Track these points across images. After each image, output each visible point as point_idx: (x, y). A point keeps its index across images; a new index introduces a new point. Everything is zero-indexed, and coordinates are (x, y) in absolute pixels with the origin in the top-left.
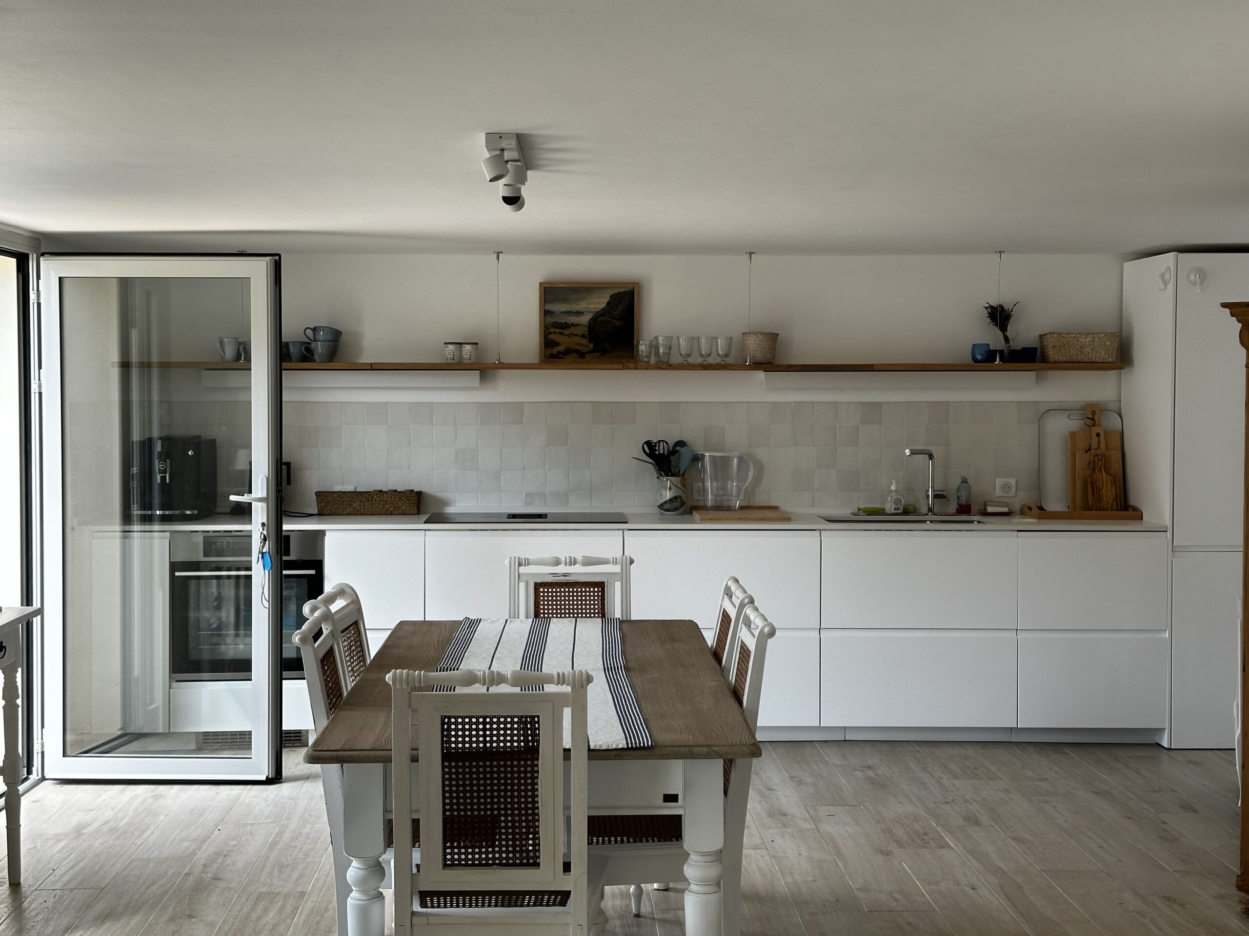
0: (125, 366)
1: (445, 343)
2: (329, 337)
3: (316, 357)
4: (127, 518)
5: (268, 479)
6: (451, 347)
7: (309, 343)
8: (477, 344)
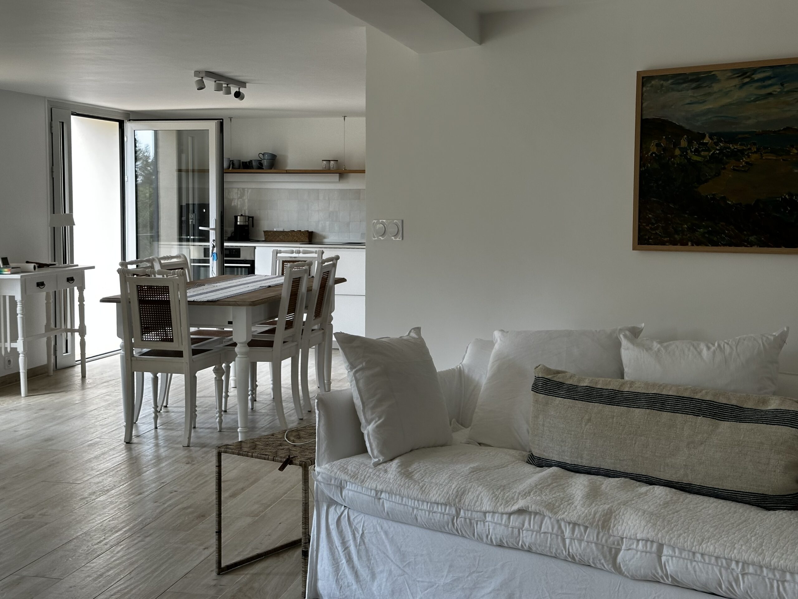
0: (180, 171)
1: (323, 160)
2: (269, 158)
3: (264, 167)
4: (180, 240)
5: (216, 220)
6: (325, 162)
7: (261, 161)
8: (337, 161)
